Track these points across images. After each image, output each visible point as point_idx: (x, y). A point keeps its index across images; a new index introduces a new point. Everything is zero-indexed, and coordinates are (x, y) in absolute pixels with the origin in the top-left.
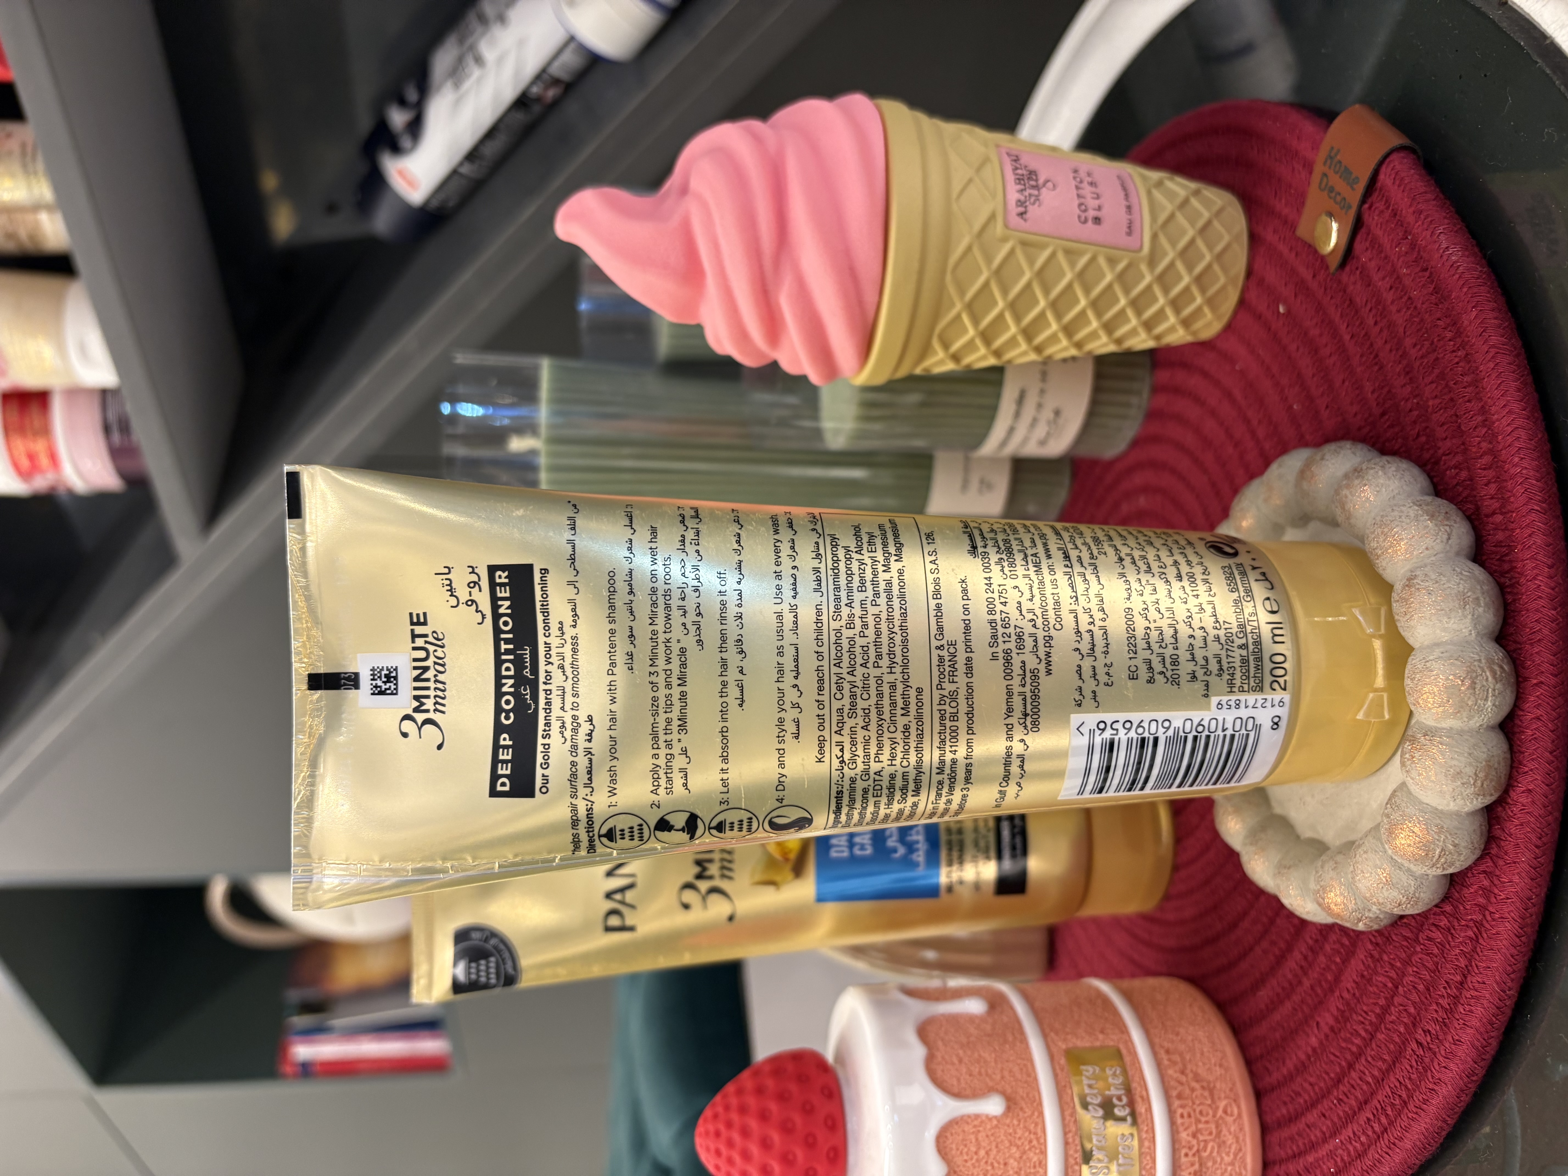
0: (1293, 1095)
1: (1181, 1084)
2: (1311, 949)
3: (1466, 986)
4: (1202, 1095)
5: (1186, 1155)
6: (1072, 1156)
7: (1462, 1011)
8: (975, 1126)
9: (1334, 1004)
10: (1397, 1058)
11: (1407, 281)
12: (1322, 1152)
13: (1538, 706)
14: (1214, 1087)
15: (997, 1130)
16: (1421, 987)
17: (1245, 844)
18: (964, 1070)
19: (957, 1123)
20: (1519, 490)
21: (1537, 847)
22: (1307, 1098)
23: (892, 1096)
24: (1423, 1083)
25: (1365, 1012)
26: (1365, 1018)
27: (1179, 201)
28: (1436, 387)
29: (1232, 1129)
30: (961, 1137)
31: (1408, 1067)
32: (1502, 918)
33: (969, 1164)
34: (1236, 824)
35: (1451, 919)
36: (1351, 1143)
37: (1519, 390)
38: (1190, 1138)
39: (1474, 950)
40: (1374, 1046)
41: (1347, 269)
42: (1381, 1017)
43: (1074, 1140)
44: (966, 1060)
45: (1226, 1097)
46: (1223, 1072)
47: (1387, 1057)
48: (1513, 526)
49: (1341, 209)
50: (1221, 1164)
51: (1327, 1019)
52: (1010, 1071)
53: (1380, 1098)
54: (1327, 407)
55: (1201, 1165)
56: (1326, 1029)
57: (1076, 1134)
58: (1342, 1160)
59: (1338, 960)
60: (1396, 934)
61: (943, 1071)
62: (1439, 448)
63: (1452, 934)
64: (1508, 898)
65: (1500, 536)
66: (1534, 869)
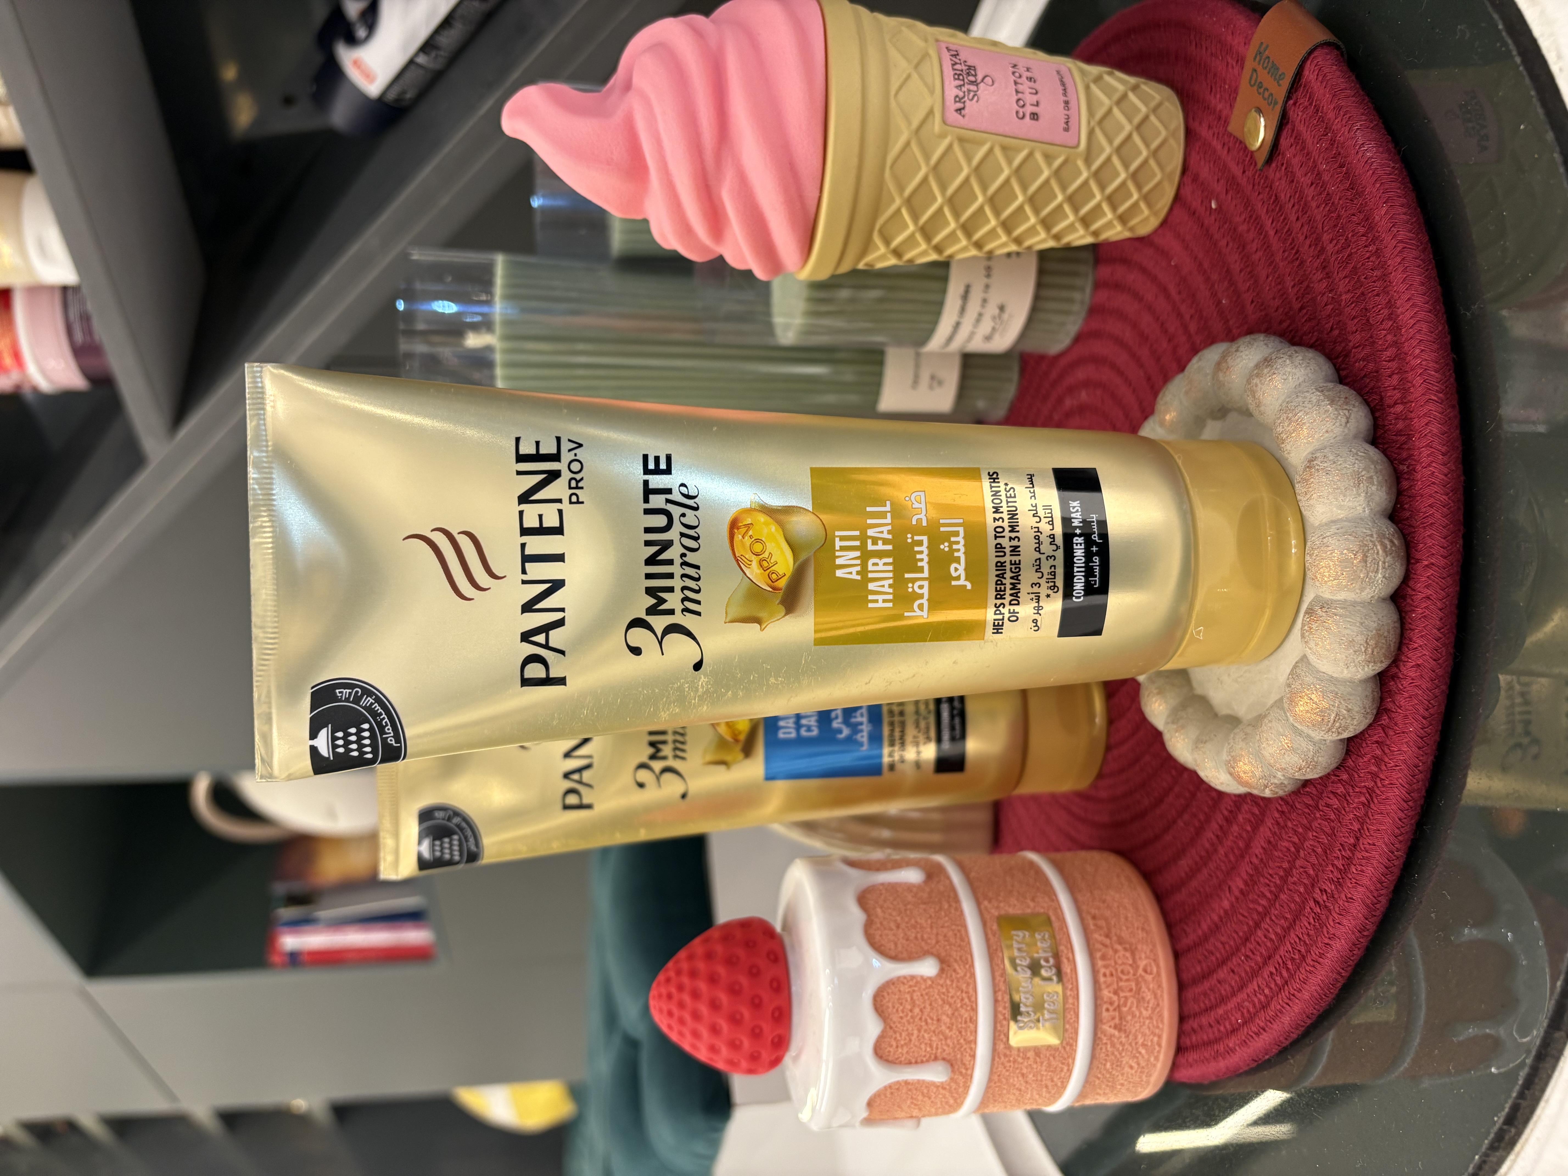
0: (1207, 954)
1: (1105, 946)
2: (1227, 820)
3: (1358, 849)
4: (1124, 956)
5: (1107, 1010)
6: (1001, 1012)
7: (1355, 872)
8: (910, 986)
9: (1245, 869)
10: (1297, 916)
11: (1326, 177)
12: (1231, 1004)
13: (1427, 587)
14: (1136, 948)
15: (931, 990)
16: (1319, 850)
17: (1167, 723)
18: (901, 935)
19: (893, 984)
20: (1418, 381)
21: (1424, 718)
22: (1218, 955)
23: (833, 959)
24: (1319, 938)
25: (1271, 875)
26: (1270, 881)
27: (1116, 97)
28: (1349, 282)
29: (1151, 986)
30: (897, 997)
31: (1307, 924)
32: (1392, 784)
33: (904, 1020)
34: (1160, 705)
35: (1347, 786)
36: (1256, 995)
37: (1423, 284)
38: (1111, 995)
39: (1366, 815)
40: (1277, 906)
41: (1274, 165)
42: (1284, 879)
43: (1003, 998)
44: (903, 925)
45: (1147, 957)
46: (1145, 935)
47: (1289, 916)
48: (1412, 415)
49: (1269, 104)
50: (1139, 1017)
51: (1238, 883)
52: (945, 936)
53: (1282, 953)
54: (1252, 302)
55: (1121, 1018)
56: (1237, 893)
57: (1005, 992)
58: (1248, 1011)
59: (1249, 828)
60: (1299, 802)
61: (881, 936)
62: (1350, 341)
63: (1347, 800)
64: (1397, 766)
65: (1400, 425)
66: (1422, 738)
